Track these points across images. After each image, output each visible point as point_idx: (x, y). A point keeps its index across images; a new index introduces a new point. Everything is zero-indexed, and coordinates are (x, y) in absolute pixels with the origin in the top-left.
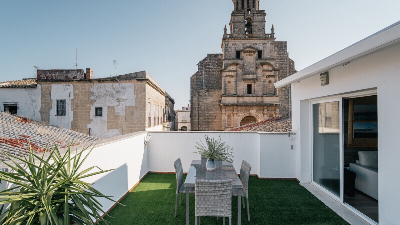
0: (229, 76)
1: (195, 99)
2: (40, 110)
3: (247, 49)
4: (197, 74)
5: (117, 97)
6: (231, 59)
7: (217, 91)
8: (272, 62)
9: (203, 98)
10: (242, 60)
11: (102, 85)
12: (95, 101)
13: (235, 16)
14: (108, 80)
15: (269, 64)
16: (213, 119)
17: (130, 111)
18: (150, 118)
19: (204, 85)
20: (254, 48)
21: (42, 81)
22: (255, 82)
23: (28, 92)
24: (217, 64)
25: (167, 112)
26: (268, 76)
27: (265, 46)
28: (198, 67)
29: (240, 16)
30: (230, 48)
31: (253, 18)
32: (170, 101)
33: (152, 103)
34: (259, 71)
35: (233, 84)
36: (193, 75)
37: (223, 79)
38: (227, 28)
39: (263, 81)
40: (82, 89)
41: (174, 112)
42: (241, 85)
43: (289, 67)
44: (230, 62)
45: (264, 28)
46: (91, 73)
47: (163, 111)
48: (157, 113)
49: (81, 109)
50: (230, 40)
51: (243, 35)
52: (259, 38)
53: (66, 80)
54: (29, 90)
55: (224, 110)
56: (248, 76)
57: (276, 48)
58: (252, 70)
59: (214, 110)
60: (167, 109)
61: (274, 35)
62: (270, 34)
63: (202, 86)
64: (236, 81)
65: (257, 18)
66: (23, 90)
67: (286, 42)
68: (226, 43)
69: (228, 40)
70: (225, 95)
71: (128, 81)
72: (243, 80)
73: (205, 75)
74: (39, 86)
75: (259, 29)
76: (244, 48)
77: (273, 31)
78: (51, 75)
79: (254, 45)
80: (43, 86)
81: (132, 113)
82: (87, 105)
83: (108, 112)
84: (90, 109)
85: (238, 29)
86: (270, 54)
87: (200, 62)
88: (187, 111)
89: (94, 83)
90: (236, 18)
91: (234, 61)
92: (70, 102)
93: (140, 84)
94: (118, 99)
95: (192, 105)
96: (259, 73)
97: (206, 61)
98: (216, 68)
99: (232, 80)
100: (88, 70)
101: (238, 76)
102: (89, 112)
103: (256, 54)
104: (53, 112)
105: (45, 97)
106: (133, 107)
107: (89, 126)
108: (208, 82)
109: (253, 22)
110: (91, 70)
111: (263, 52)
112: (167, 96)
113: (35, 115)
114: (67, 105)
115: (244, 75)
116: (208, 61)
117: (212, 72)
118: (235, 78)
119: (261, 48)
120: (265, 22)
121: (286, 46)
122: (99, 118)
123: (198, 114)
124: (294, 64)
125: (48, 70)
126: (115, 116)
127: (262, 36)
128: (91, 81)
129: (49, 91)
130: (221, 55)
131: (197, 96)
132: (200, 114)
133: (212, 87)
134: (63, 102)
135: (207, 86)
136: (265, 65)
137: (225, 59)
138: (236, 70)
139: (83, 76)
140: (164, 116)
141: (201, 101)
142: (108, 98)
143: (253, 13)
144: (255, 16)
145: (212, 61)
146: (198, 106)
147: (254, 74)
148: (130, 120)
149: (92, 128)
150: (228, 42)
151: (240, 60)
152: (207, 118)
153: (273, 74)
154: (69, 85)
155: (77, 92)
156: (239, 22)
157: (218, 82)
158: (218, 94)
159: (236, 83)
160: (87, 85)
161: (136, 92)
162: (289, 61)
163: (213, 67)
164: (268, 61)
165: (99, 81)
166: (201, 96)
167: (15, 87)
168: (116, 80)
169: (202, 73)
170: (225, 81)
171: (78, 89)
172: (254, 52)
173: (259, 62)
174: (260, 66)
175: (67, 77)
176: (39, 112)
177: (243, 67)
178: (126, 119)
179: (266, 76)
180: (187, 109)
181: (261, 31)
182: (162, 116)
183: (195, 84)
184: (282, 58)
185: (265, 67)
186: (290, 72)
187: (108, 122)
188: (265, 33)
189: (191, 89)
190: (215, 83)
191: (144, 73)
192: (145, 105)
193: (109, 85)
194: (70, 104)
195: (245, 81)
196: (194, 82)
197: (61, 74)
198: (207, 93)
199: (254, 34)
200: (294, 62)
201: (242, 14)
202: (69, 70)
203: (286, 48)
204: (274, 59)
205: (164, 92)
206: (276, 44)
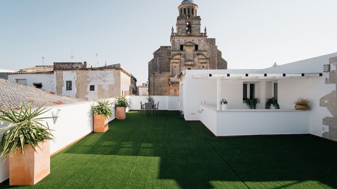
0: (175, 63)
1: (151, 78)
2: (56, 87)
3: (187, 44)
4: (153, 60)
5: (103, 79)
6: (176, 51)
7: (167, 73)
8: (204, 53)
9: (157, 78)
10: (184, 51)
11: (94, 72)
12: (90, 81)
13: (179, 20)
14: (98, 69)
15: (203, 55)
16: (164, 92)
17: (111, 87)
18: (122, 92)
19: (158, 68)
20: (192, 43)
21: (57, 70)
22: (193, 67)
23: (49, 76)
24: (167, 53)
25: (132, 88)
26: (202, 62)
27: (200, 42)
28: (154, 55)
29: (183, 20)
30: (176, 43)
31: (192, 22)
32: (134, 80)
33: (124, 82)
34: (196, 59)
35: (178, 68)
36: (150, 61)
37: (171, 64)
38: (174, 29)
39: (199, 66)
40: (82, 74)
41: (137, 87)
42: (184, 69)
43: (218, 56)
44: (176, 53)
45: (199, 29)
46: (87, 65)
47: (130, 87)
48: (126, 88)
49: (82, 86)
50: (175, 37)
51: (185, 34)
52: (196, 36)
53: (72, 69)
54: (49, 75)
55: (171, 86)
56: (188, 63)
57: (208, 43)
58: (191, 58)
59: (165, 86)
60: (132, 86)
61: (206, 34)
62: (204, 33)
63: (157, 69)
64: (180, 66)
65: (195, 22)
66: (45, 75)
67: (215, 39)
68: (173, 39)
69: (174, 37)
70: (172, 76)
71: (110, 70)
72: (185, 65)
73: (159, 61)
74: (55, 72)
75: (196, 30)
76: (186, 43)
77: (205, 31)
78: (62, 66)
79: (192, 41)
80: (57, 72)
81: (113, 88)
82: (86, 84)
83: (98, 88)
84: (87, 86)
85: (181, 30)
86: (203, 47)
87: (155, 52)
88: (147, 86)
89: (89, 71)
90: (180, 22)
91: (179, 52)
92: (75, 82)
93: (117, 71)
94: (104, 80)
95: (149, 83)
96: (196, 60)
97: (159, 51)
98: (166, 56)
99: (177, 65)
100: (85, 63)
101: (181, 63)
102: (87, 88)
103: (194, 47)
104: (64, 88)
105: (59, 79)
106: (113, 85)
107: (86, 96)
108: (161, 66)
109: (192, 25)
110: (87, 63)
111: (198, 46)
112: (132, 77)
113: (53, 90)
114: (73, 84)
115: (185, 62)
116: (161, 51)
117: (164, 59)
118: (179, 64)
119: (197, 43)
120: (200, 25)
121: (215, 41)
122: (92, 91)
123: (154, 89)
124: (221, 54)
125: (60, 63)
126: (102, 90)
127: (198, 35)
128: (87, 69)
129: (61, 76)
130: (170, 47)
131: (153, 76)
132: (155, 89)
133: (163, 70)
134: (70, 82)
135: (160, 69)
136: (200, 55)
137: (172, 51)
138: (180, 58)
139: (82, 66)
140: (130, 91)
141: (156, 80)
142: (98, 79)
143: (192, 19)
144: (193, 20)
145: (164, 51)
146: (154, 83)
147: (192, 61)
148: (111, 93)
149: (88, 98)
150: (174, 38)
151: (183, 51)
152: (160, 92)
153: (205, 62)
154: (74, 72)
155: (79, 76)
156: (182, 25)
157: (168, 66)
158: (168, 75)
159: (180, 67)
160: (85, 72)
161: (114, 76)
162: (218, 52)
163: (165, 56)
164: (202, 52)
165: (92, 69)
166: (156, 76)
167: (40, 73)
168: (103, 69)
169: (156, 59)
170: (172, 66)
171: (79, 74)
172: (192, 46)
173: (196, 53)
174: (197, 56)
175: (72, 67)
176: (56, 88)
177: (184, 56)
178: (109, 92)
179: (201, 63)
180: (146, 85)
181: (197, 31)
182: (129, 91)
183: (152, 68)
184: (212, 50)
185: (200, 57)
186: (218, 59)
187: (98, 94)
188: (200, 32)
189: (149, 71)
190: (165, 67)
191: (119, 65)
192: (120, 83)
193: (98, 72)
194: (75, 84)
195: (186, 66)
196: (150, 66)
197: (69, 65)
198: (160, 75)
199: (193, 33)
200: (221, 53)
201: (184, 19)
202: (74, 63)
203: (215, 43)
204: (206, 51)
205: (130, 74)
206: (208, 40)
